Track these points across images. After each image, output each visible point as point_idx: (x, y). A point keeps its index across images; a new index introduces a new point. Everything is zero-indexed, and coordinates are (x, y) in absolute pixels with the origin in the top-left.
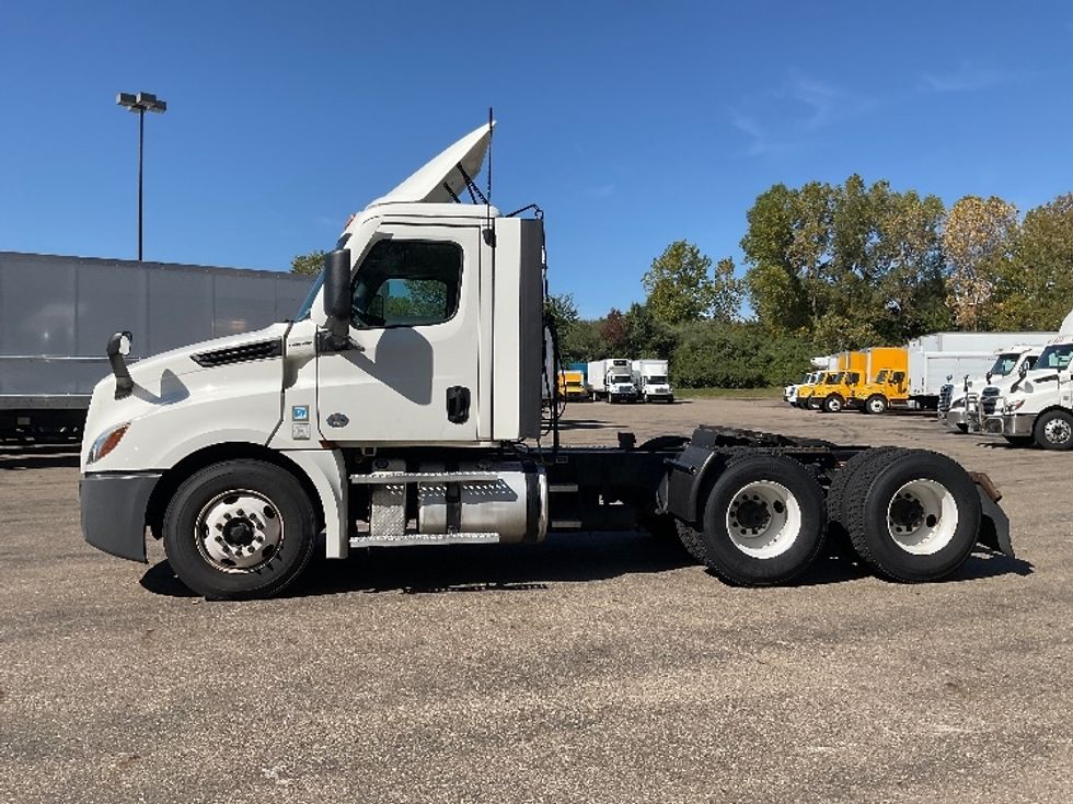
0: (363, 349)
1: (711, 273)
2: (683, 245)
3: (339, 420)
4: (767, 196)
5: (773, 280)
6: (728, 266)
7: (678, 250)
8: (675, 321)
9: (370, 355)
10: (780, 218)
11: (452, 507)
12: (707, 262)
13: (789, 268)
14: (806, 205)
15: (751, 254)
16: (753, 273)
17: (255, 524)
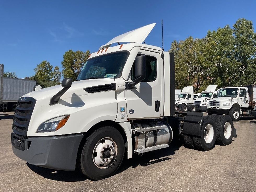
0: (137, 89)
1: (53, 69)
2: (46, 61)
3: (132, 112)
4: (68, 52)
5: (69, 72)
6: (57, 68)
7: (44, 63)
8: (44, 81)
9: (138, 90)
10: (71, 58)
11: (156, 137)
12: (52, 67)
13: (73, 70)
14: (77, 56)
15: (64, 66)
16: (64, 71)
17: (111, 150)
